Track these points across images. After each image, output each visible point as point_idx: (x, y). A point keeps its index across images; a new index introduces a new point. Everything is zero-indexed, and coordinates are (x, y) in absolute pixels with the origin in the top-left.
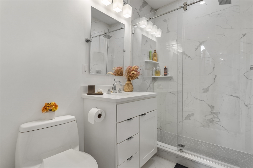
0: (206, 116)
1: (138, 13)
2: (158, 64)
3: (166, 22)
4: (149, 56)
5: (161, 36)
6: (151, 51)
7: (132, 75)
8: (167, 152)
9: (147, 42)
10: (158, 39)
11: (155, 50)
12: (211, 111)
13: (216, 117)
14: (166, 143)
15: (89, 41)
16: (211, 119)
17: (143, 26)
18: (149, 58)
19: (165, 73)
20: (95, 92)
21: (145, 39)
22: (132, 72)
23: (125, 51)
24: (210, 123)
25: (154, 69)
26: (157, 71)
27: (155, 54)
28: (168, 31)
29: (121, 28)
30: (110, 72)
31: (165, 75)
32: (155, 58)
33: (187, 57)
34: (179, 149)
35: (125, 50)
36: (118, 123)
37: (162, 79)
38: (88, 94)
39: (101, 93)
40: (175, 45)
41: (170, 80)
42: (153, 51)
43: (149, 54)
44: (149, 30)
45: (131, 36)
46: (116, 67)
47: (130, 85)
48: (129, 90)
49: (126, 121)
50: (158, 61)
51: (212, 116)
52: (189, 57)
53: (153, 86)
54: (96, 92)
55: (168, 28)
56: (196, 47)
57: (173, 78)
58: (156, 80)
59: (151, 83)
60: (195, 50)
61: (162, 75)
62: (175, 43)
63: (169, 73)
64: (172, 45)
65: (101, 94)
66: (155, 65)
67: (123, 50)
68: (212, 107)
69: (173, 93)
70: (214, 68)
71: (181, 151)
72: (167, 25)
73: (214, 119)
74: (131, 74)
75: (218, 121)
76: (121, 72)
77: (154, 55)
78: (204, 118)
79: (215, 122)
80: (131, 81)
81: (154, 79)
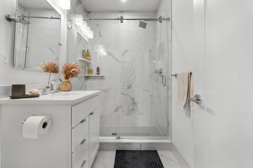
0: (129, 106)
1: (74, 8)
2: (91, 63)
3: (98, 26)
4: (83, 55)
5: (93, 38)
6: (85, 50)
7: (73, 73)
8: (108, 143)
9: (81, 40)
10: (90, 39)
11: (88, 50)
12: (132, 102)
13: (135, 106)
14: (105, 136)
15: (14, 20)
16: (133, 108)
17: (78, 24)
18: (83, 56)
19: (98, 73)
20: (25, 94)
21: (80, 38)
22: (73, 70)
23: (61, 45)
24: (132, 111)
25: (87, 68)
26: (90, 70)
27: (88, 53)
28: (100, 35)
29: (52, 17)
30: (37, 68)
31: (98, 74)
32: (88, 57)
33: (116, 60)
34: (116, 137)
35: (61, 43)
36: (73, 128)
37: (94, 77)
38: (12, 98)
39: (36, 94)
40: (101, 49)
41: (102, 78)
42: (86, 51)
43: (83, 53)
44: (82, 29)
45: (67, 30)
46: (47, 63)
47: (68, 84)
48: (68, 90)
49: (80, 123)
50: (90, 61)
51: (133, 106)
52: (117, 60)
53: (86, 84)
54: (27, 93)
55: (100, 32)
56: (123, 54)
57: (104, 78)
58: (89, 79)
59: (84, 82)
60: (122, 55)
61: (95, 73)
62: (101, 47)
63: (101, 73)
64: (99, 48)
65: (37, 96)
66: (88, 64)
67: (59, 44)
68: (133, 99)
69: (105, 91)
70: (134, 71)
71: (118, 138)
72: (100, 30)
73: (134, 108)
74: (71, 71)
75: (137, 109)
76: (55, 68)
77: (86, 54)
78: (128, 108)
79: (135, 110)
80: (69, 79)
81: (87, 78)
